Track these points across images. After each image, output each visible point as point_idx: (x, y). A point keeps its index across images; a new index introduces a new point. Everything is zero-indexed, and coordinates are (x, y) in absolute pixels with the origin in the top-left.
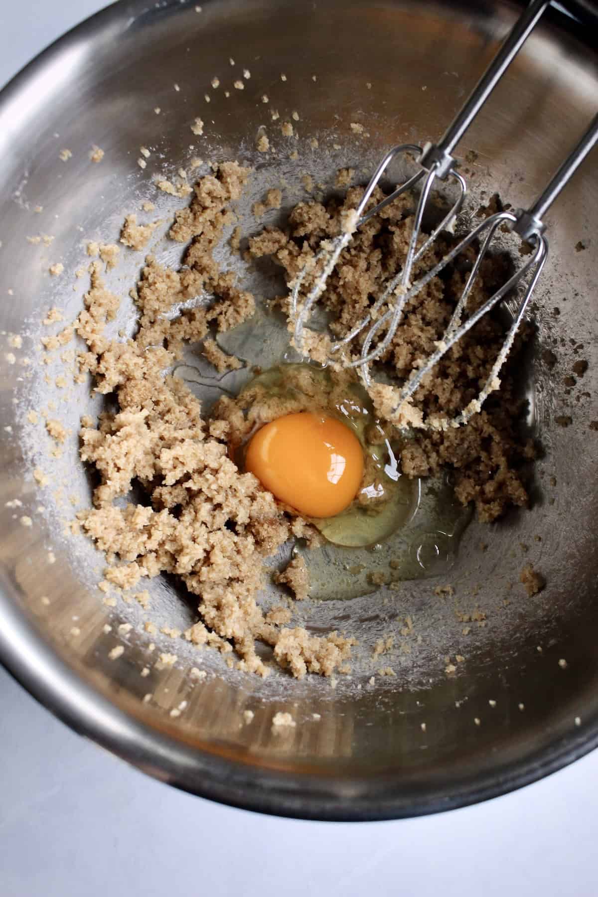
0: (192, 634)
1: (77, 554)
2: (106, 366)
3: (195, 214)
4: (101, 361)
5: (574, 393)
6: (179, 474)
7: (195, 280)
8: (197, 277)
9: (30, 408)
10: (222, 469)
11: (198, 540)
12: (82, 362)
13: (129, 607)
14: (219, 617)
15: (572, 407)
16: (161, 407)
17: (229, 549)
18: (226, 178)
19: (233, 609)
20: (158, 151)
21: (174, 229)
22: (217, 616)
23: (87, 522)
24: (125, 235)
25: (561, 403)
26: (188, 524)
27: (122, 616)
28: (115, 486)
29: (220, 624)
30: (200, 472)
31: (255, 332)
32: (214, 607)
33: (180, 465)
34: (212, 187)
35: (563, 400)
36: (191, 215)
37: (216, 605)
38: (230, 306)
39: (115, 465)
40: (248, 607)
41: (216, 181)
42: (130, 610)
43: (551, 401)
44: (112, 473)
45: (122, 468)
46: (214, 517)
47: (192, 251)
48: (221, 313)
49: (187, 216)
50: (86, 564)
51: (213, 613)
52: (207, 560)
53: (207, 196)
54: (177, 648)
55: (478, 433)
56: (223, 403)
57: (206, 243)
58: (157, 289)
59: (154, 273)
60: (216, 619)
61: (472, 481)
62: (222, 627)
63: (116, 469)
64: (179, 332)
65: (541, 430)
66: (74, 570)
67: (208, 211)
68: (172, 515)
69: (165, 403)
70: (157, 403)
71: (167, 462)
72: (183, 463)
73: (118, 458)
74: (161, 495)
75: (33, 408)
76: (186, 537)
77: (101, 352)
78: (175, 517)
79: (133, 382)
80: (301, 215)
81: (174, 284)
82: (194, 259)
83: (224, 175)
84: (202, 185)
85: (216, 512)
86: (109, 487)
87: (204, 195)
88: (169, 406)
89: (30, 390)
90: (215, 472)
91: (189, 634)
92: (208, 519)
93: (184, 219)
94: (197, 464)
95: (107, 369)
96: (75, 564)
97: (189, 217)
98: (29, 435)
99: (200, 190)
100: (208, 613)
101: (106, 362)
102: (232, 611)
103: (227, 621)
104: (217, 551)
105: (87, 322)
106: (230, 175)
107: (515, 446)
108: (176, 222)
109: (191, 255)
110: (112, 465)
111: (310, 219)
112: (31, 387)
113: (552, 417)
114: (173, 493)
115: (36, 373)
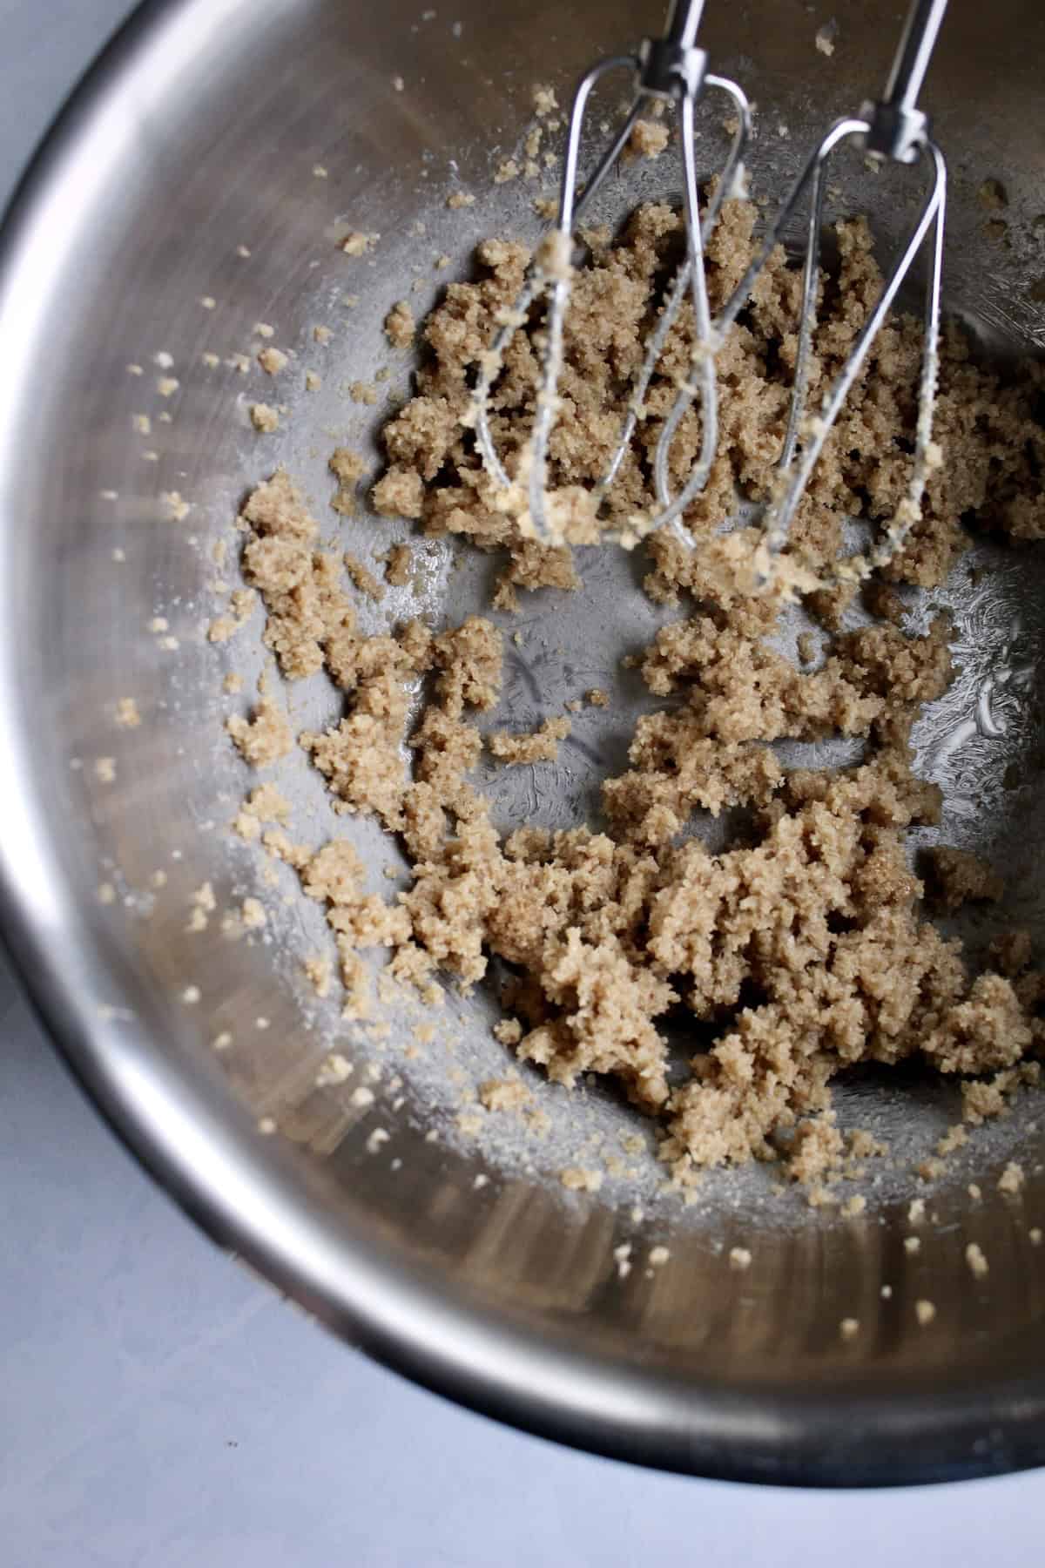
0: (977, 1110)
1: (736, 1203)
2: (441, 940)
3: (288, 615)
4: (426, 942)
5: (1018, 236)
6: (704, 947)
7: (385, 692)
8: (382, 686)
9: (449, 1117)
10: (747, 874)
11: (832, 995)
12: (408, 973)
13: (872, 1180)
14: (981, 1048)
15: (1034, 258)
16: (564, 899)
17: (879, 956)
18: (275, 520)
19: (988, 1019)
20: (166, 602)
21: (288, 666)
22: (975, 1052)
23: (694, 1153)
24: (255, 755)
25: (1010, 270)
26: (794, 993)
27: (886, 1203)
28: (658, 1069)
29: (994, 1055)
30: (724, 913)
31: (529, 657)
32: (955, 1045)
33: (694, 937)
34: (274, 556)
35: (1010, 263)
36: (288, 623)
37: (954, 1039)
38: (464, 665)
39: (626, 1044)
40: (1000, 994)
41: (266, 541)
42: (878, 1180)
43: (992, 282)
44: (632, 1057)
45: (636, 1036)
46: (809, 941)
47: (336, 664)
48: (465, 687)
49: (283, 630)
50: (761, 1201)
51: (967, 1054)
52: (872, 1004)
53: (280, 575)
54: (987, 1149)
55: (959, 432)
56: (618, 791)
57: (343, 631)
58: (365, 768)
59: (334, 753)
60: (980, 1055)
61: (1019, 498)
62: (1001, 1056)
63: (632, 1047)
64: (448, 778)
65: (1021, 334)
66: (768, 1228)
67: (303, 590)
68: (760, 1008)
69: (560, 888)
70: (552, 901)
71: (674, 953)
72: (695, 931)
73: (620, 1030)
74: (709, 1000)
75: (453, 1112)
76: (815, 1011)
77: (409, 931)
78: (765, 1005)
79: (500, 918)
80: (408, 443)
81: (374, 730)
82: (351, 670)
83: (266, 520)
84: (257, 571)
85: (805, 932)
86: (652, 1078)
87: (275, 578)
88: (570, 885)
89: (419, 1094)
90: (744, 890)
91: (975, 1115)
92: (809, 953)
93: (285, 637)
94: (711, 908)
95: (448, 943)
96: (756, 1219)
97: (287, 629)
98: (496, 1150)
99: (263, 579)
100: (960, 1060)
101: (433, 935)
102: (989, 1023)
103: (998, 1042)
104: (870, 978)
105: (352, 922)
106: (276, 511)
107: (1018, 392)
108: (278, 656)
109: (342, 668)
110: (621, 1050)
111: (426, 434)
112: (415, 1090)
113: (1017, 299)
114: (720, 978)
115: (394, 1066)
